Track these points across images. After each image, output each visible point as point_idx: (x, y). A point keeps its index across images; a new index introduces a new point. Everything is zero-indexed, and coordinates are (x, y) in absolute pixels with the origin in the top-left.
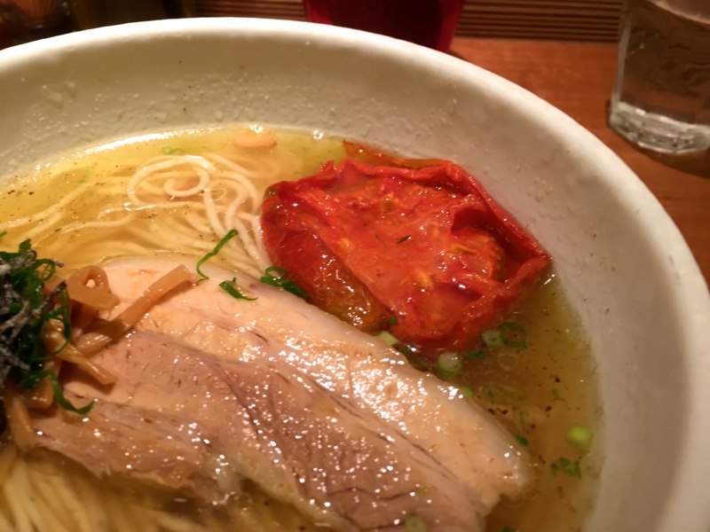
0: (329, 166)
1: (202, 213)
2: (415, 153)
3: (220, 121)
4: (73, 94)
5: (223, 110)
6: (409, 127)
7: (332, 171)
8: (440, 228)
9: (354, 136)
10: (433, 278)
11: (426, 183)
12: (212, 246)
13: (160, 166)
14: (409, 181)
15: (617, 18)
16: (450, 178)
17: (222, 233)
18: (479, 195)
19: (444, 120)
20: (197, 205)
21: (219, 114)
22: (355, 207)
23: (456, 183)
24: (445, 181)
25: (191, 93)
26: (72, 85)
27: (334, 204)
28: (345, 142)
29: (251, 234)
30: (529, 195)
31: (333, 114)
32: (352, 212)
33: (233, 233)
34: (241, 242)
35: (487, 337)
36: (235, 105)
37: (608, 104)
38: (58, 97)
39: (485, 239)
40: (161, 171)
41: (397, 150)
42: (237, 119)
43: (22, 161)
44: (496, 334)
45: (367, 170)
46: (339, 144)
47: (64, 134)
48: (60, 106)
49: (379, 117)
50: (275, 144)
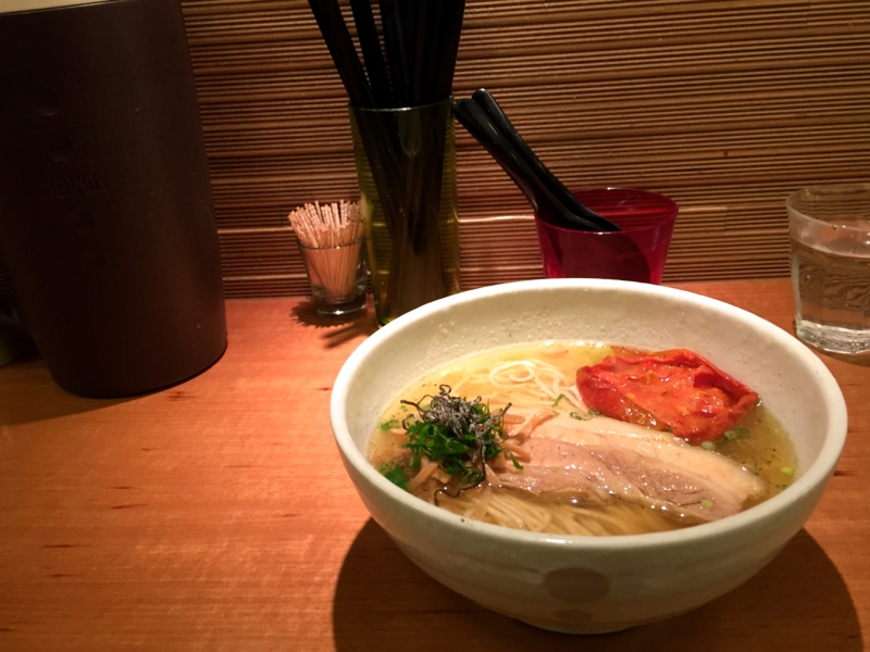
0: (608, 358)
1: (538, 388)
3: (530, 340)
4: (453, 329)
5: (533, 333)
6: (655, 333)
7: (610, 361)
8: (687, 385)
9: (618, 343)
10: (688, 409)
11: (671, 363)
12: (553, 403)
13: (503, 367)
14: (660, 363)
15: (787, 258)
16: (686, 359)
17: (556, 397)
18: (708, 366)
19: (677, 326)
20: (532, 385)
21: (530, 336)
22: (630, 379)
23: (691, 361)
24: (683, 361)
25: (514, 325)
26: (453, 323)
27: (617, 378)
28: (613, 346)
29: (574, 395)
30: (739, 361)
31: (603, 330)
32: (629, 382)
33: (561, 396)
34: (567, 399)
35: (727, 434)
36: (540, 330)
37: (794, 323)
38: (445, 331)
39: (716, 390)
40: (506, 370)
42: (540, 339)
43: (426, 368)
44: (732, 432)
45: (632, 361)
46: (609, 349)
47: (446, 353)
48: (446, 336)
49: (634, 329)
50: (567, 352)
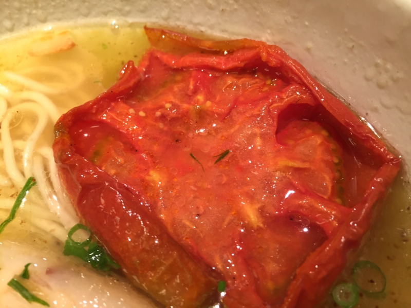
2: (223, 31)
7: (134, 72)
8: (263, 136)
10: (262, 211)
14: (220, 72)
16: (266, 64)
17: (21, 182)
22: (164, 118)
23: (274, 68)
24: (261, 67)
28: (146, 28)
32: (161, 125)
33: (31, 183)
41: (203, 29)
45: (173, 63)
46: (140, 31)
